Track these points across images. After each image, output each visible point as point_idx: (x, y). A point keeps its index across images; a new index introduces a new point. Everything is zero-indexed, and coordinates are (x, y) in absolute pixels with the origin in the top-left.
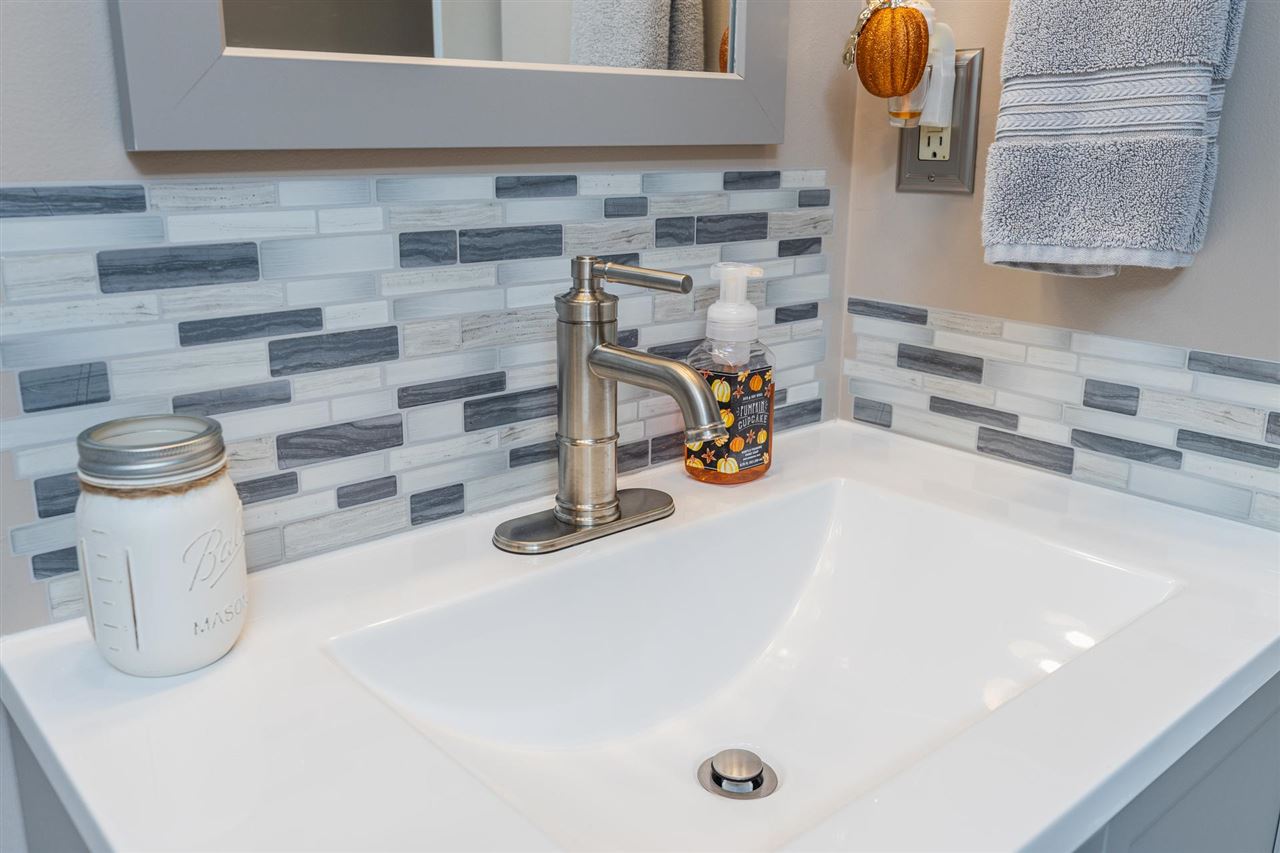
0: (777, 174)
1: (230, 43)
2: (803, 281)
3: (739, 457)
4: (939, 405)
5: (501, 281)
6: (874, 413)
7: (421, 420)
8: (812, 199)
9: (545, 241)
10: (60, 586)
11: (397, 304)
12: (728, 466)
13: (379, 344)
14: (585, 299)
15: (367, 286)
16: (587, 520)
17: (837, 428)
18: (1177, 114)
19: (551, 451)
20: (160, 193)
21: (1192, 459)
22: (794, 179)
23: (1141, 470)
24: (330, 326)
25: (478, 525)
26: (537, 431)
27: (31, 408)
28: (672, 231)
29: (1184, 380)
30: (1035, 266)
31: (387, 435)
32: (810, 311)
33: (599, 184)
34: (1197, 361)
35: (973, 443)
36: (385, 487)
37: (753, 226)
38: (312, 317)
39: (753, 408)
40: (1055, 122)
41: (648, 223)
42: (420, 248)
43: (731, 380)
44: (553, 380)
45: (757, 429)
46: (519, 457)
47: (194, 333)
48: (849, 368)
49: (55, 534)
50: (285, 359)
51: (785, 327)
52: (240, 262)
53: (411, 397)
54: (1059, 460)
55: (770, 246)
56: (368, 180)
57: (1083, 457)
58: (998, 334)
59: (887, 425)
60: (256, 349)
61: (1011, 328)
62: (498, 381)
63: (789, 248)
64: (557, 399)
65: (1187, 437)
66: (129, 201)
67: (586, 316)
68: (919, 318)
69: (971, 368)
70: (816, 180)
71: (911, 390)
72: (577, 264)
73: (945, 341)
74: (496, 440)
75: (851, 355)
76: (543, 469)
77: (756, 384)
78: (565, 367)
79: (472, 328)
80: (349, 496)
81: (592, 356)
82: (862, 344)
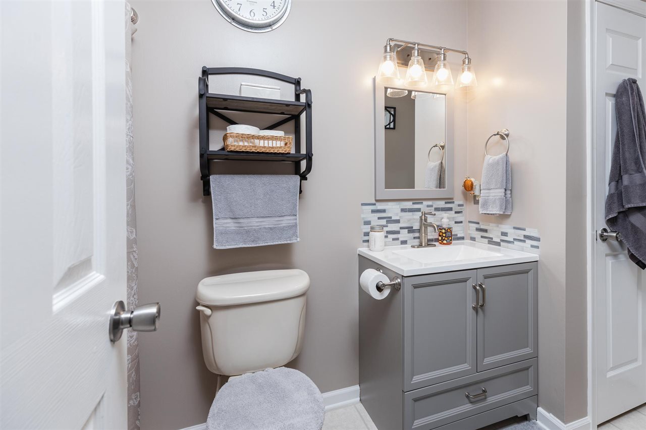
0: (454, 202)
1: (386, 188)
2: (459, 217)
3: (446, 241)
4: (482, 237)
5: (413, 215)
6: (473, 239)
7: (402, 231)
8: (459, 205)
9: (419, 210)
10: (366, 244)
11: (400, 217)
12: (445, 242)
13: (398, 221)
14: (423, 216)
15: (397, 214)
16: (423, 245)
17: (467, 241)
18: (501, 194)
19: (419, 238)
20: (377, 204)
21: (516, 242)
22: (457, 203)
23: (509, 245)
24: (393, 219)
25: (408, 246)
26: (417, 235)
27: (364, 225)
28: (437, 209)
29: (513, 231)
30: (488, 214)
31: (398, 232)
32: (461, 222)
33: (426, 203)
34: (515, 228)
35: (487, 243)
36: (397, 239)
37: (451, 209)
38: (391, 217)
39: (448, 234)
40: (487, 195)
41: (433, 208)
42: (403, 210)
43: (445, 230)
44: (419, 228)
45: (449, 237)
46: (414, 238)
47: (379, 218)
48: (469, 232)
49: (366, 238)
50: (388, 222)
51: (456, 224)
52: (384, 211)
53: (401, 228)
54: (498, 244)
55: (453, 212)
56: (398, 203)
57: (502, 244)
58: (489, 225)
59: (475, 241)
60: (385, 220)
61: (491, 224)
62: (412, 228)
63: (456, 212)
64: (419, 231)
65: (514, 239)
66: (375, 204)
67: (423, 218)
68: (478, 223)
69: (486, 231)
70: (461, 203)
71: (478, 235)
72: (422, 213)
73: (482, 227)
74: (412, 235)
75: (469, 230)
76: (418, 240)
77: (449, 230)
78: (421, 227)
79: (409, 220)
80: (394, 239)
81: (424, 224)
82: (471, 228)
